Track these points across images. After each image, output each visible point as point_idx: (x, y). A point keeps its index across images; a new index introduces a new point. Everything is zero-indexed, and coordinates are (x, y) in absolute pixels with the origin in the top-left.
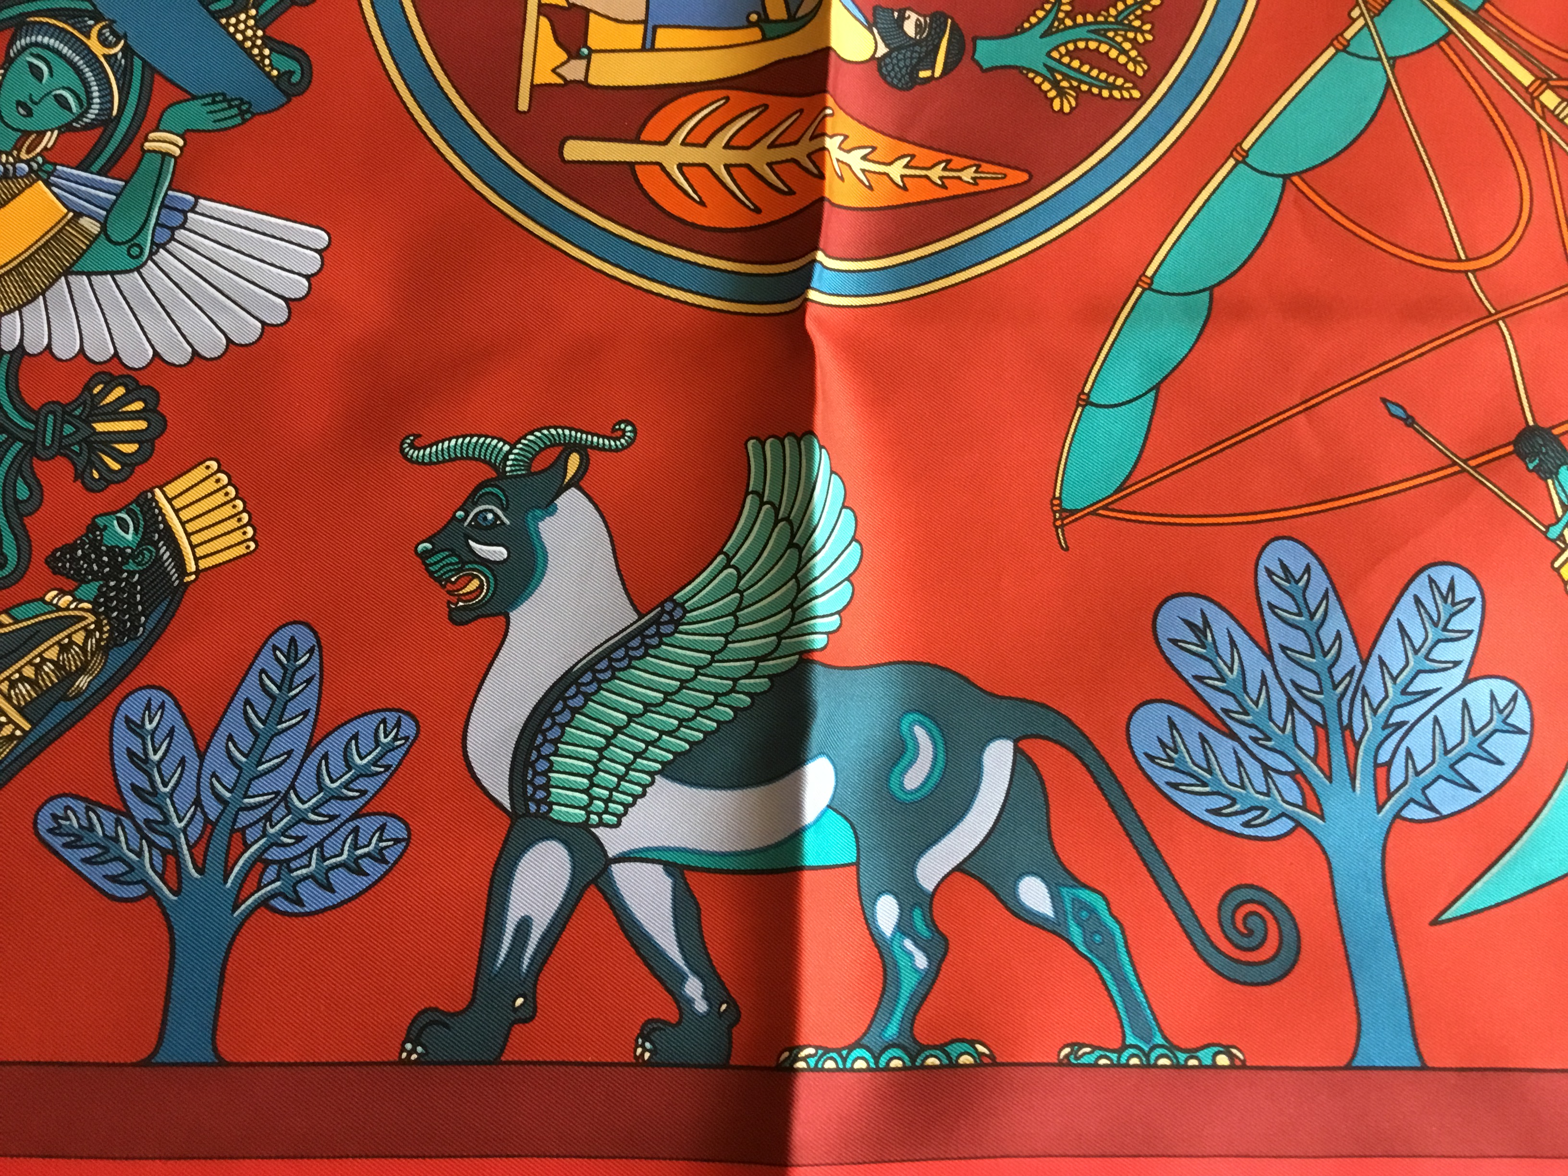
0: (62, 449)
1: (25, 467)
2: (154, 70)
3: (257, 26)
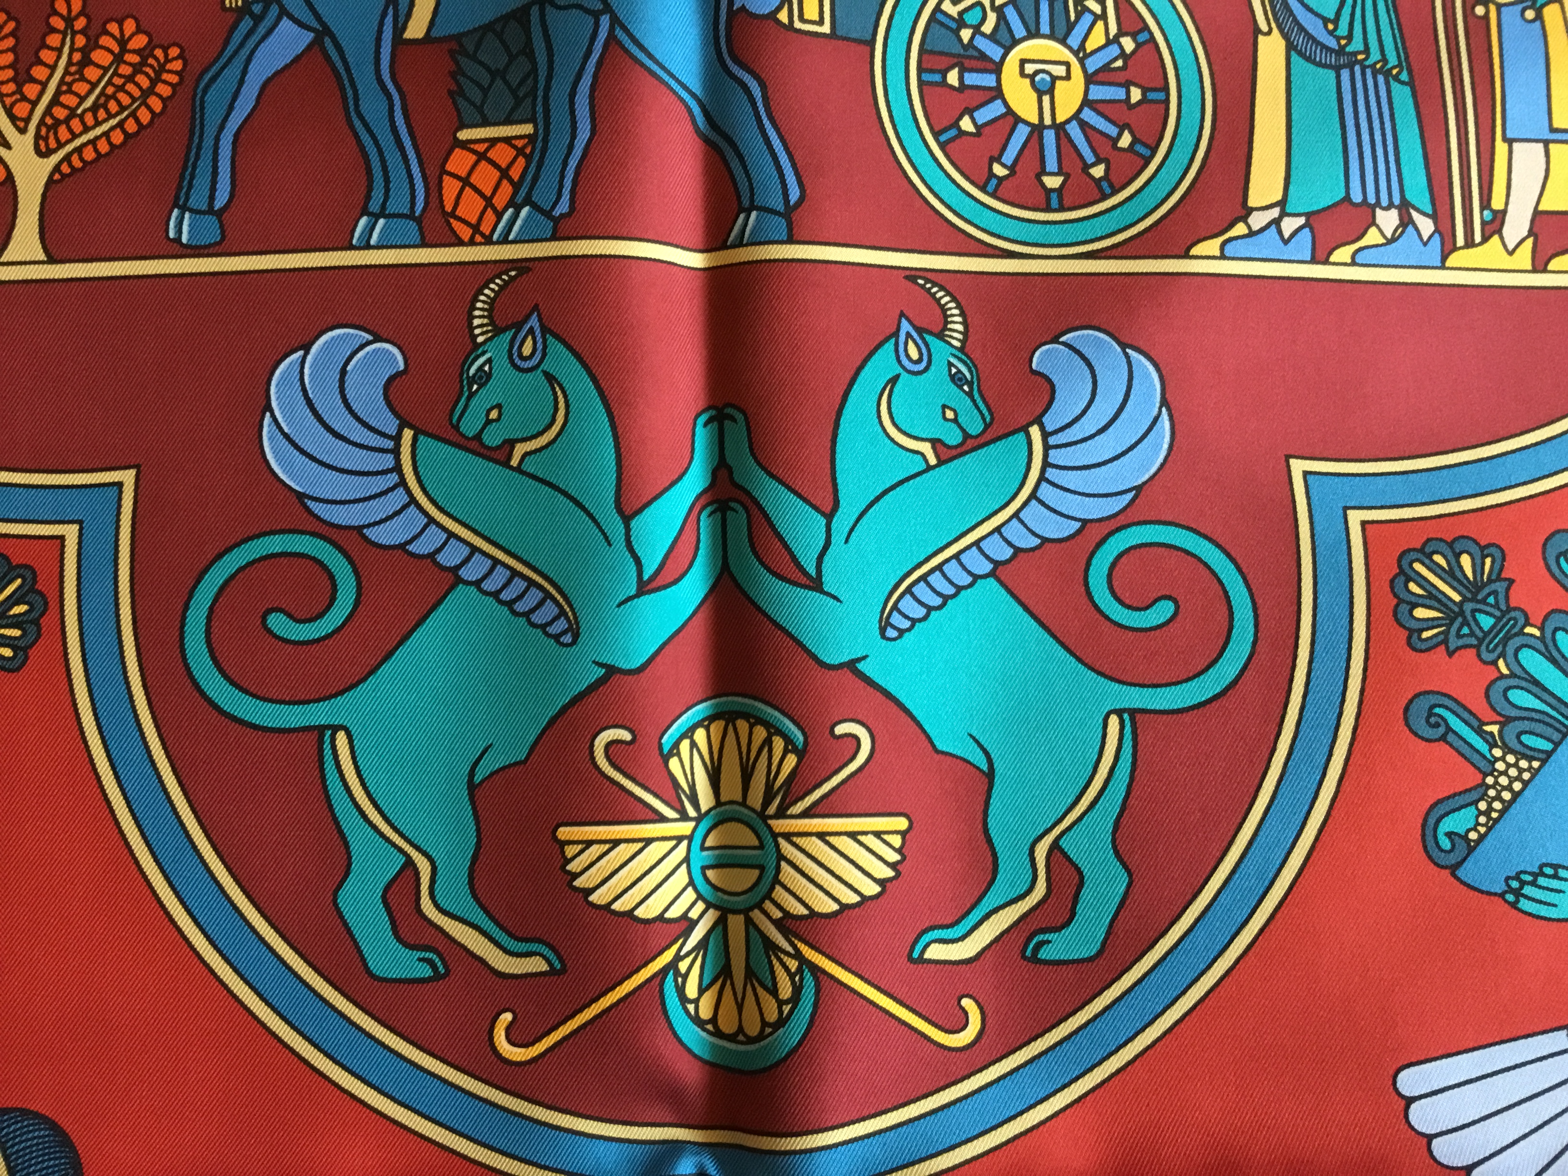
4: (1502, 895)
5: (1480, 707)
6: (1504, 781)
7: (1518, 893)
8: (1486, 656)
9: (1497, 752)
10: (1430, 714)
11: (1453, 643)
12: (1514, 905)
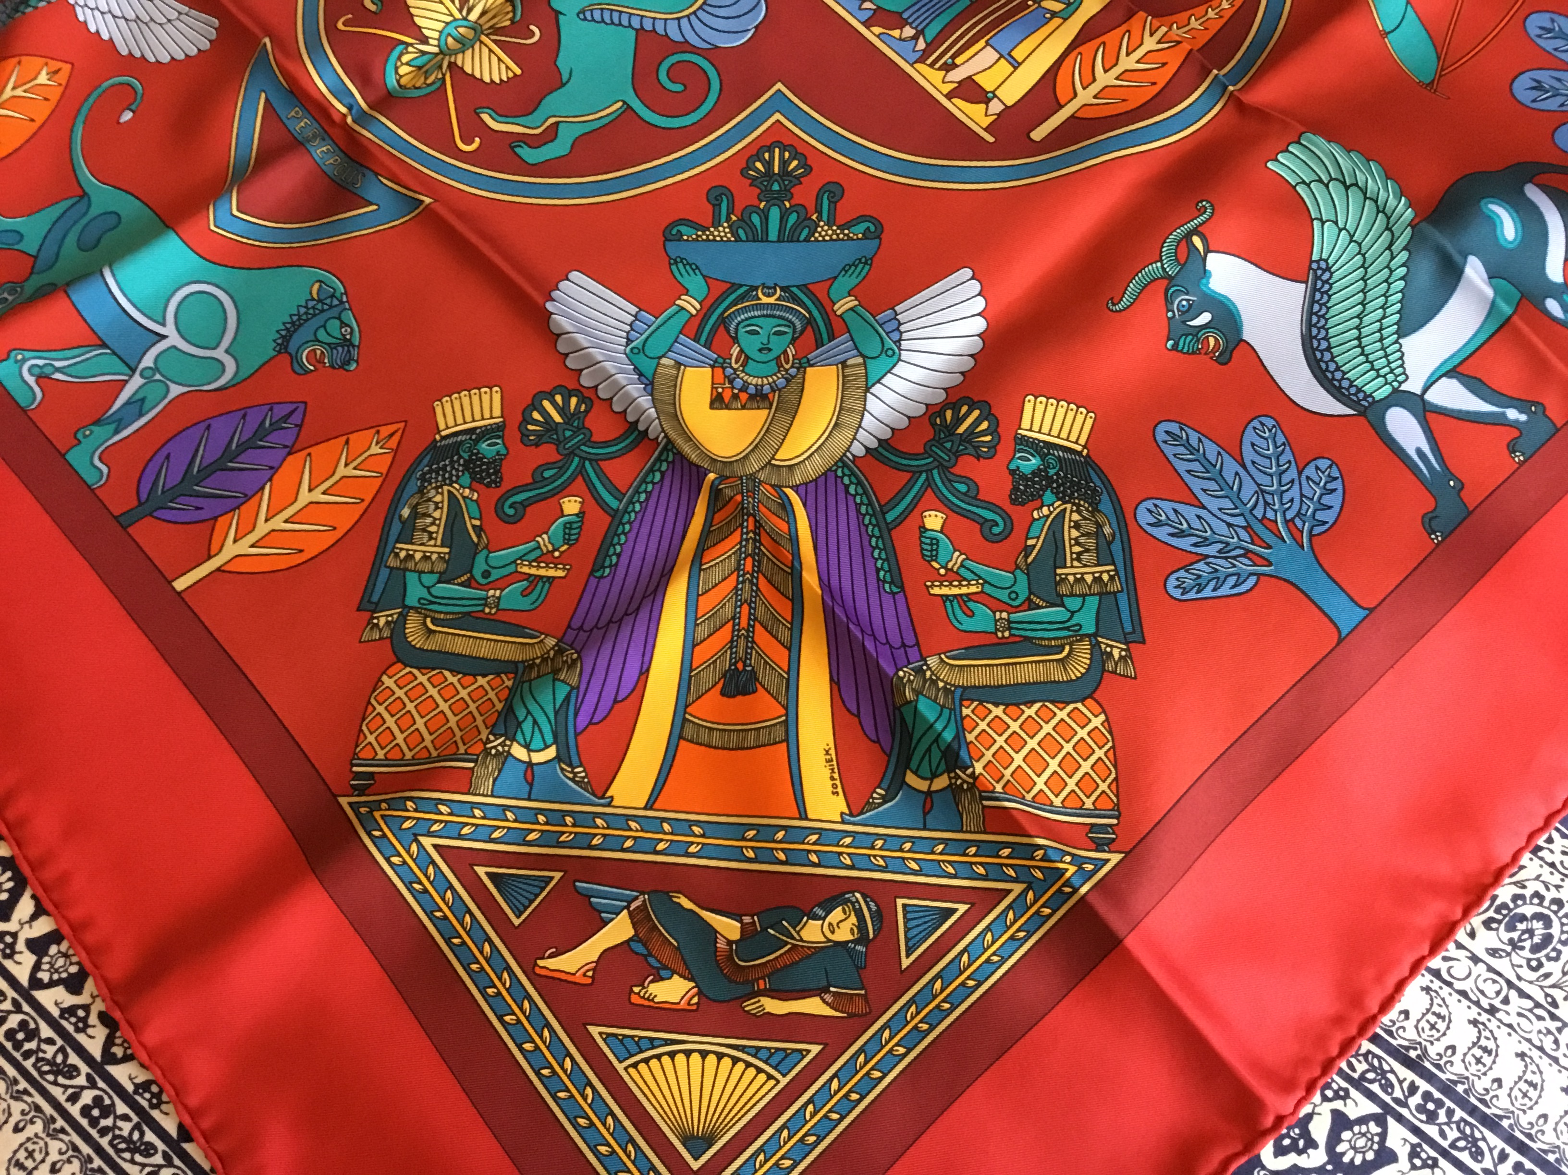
0: (957, 455)
1: (951, 477)
2: (805, 285)
3: (830, 228)
4: (670, 258)
5: (739, 207)
6: (716, 233)
7: (676, 263)
8: (761, 197)
9: (725, 225)
10: (721, 195)
11: (757, 183)
12: (670, 264)
